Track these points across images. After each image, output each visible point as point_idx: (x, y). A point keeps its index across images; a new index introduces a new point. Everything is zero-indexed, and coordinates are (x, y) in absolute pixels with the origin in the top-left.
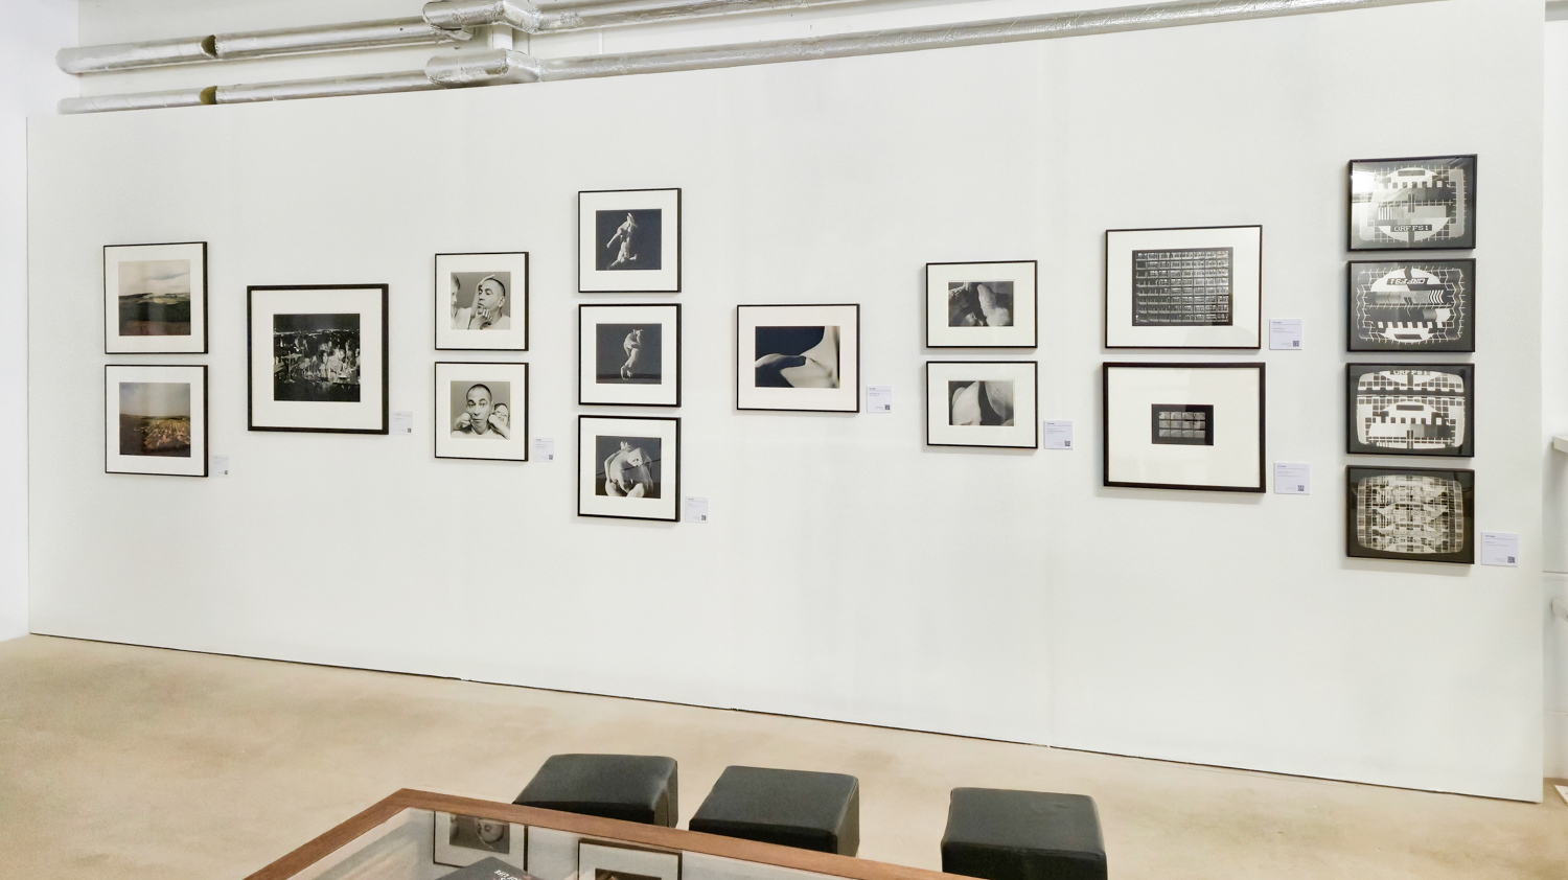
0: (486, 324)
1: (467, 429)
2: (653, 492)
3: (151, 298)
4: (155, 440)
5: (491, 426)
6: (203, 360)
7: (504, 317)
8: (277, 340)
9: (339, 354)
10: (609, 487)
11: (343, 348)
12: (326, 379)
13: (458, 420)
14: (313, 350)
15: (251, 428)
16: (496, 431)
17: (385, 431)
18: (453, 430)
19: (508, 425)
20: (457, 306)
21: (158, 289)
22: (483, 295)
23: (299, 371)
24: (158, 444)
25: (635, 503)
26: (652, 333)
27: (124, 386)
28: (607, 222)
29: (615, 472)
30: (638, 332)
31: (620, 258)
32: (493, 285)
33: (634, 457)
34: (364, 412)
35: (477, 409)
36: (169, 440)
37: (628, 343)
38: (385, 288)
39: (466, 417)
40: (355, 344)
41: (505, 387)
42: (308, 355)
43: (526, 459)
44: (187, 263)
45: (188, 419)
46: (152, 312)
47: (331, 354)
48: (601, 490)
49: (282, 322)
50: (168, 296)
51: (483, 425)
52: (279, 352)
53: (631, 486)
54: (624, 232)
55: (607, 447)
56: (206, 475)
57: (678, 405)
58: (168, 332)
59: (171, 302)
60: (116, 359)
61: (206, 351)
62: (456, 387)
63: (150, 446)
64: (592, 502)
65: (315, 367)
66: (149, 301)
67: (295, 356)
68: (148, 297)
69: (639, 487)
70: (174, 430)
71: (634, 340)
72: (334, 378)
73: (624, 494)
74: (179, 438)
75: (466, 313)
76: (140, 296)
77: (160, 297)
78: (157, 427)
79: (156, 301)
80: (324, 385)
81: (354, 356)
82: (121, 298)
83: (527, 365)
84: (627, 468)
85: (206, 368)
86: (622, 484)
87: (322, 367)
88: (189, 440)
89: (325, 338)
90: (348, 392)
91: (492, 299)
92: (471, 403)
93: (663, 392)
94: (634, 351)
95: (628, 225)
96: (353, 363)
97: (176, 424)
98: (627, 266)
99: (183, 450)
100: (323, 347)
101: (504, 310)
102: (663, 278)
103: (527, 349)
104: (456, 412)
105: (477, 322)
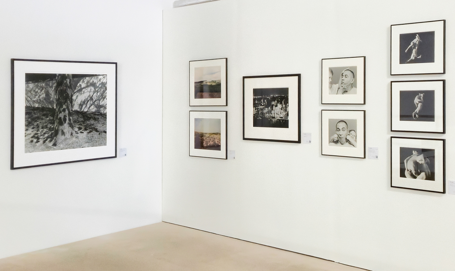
0: (345, 92)
1: (336, 142)
2: (431, 177)
3: (206, 82)
4: (207, 143)
5: (347, 141)
6: (225, 109)
7: (354, 88)
8: (254, 100)
9: (279, 106)
10: (407, 173)
11: (281, 103)
12: (274, 118)
13: (332, 137)
14: (269, 105)
15: (244, 139)
16: (350, 143)
17: (299, 142)
18: (330, 142)
19: (356, 141)
20: (331, 83)
21: (208, 79)
22: (344, 78)
23: (262, 113)
24: (208, 145)
25: (421, 182)
26: (429, 96)
27: (196, 120)
28: (406, 39)
29: (410, 166)
30: (422, 95)
31: (412, 57)
32: (349, 73)
33: (420, 159)
34: (290, 133)
35: (341, 132)
36: (212, 143)
37: (416, 100)
38: (299, 76)
39: (336, 136)
40: (287, 102)
41: (354, 122)
42: (267, 106)
43: (365, 158)
44: (220, 67)
45: (220, 134)
46: (205, 88)
47: (276, 106)
48: (402, 175)
49: (256, 92)
50: (213, 82)
51: (344, 140)
52: (255, 105)
53: (419, 174)
54: (415, 44)
55: (405, 153)
56: (227, 158)
57: (444, 132)
58: (212, 96)
59: (214, 84)
60: (194, 108)
61: (227, 105)
62: (331, 121)
63: (205, 145)
64: (398, 181)
65: (270, 112)
66: (206, 84)
67: (262, 107)
68: (204, 82)
69: (423, 174)
70: (214, 139)
71: (419, 98)
72: (278, 117)
73: (415, 177)
74: (216, 142)
75: (336, 86)
76: (202, 82)
77: (210, 82)
78: (208, 137)
79: (208, 84)
80: (273, 120)
81: (286, 107)
82: (195, 83)
83: (365, 111)
84: (416, 164)
85: (227, 112)
86: (414, 172)
87: (273, 112)
88: (220, 143)
89: (274, 99)
90: (283, 123)
91: (348, 79)
92: (338, 129)
93: (435, 126)
94: (420, 105)
95: (416, 40)
96: (286, 110)
97: (215, 136)
98: (416, 61)
99: (217, 147)
100: (273, 103)
101: (353, 85)
102: (435, 66)
103: (364, 103)
104: (331, 134)
105: (341, 91)
